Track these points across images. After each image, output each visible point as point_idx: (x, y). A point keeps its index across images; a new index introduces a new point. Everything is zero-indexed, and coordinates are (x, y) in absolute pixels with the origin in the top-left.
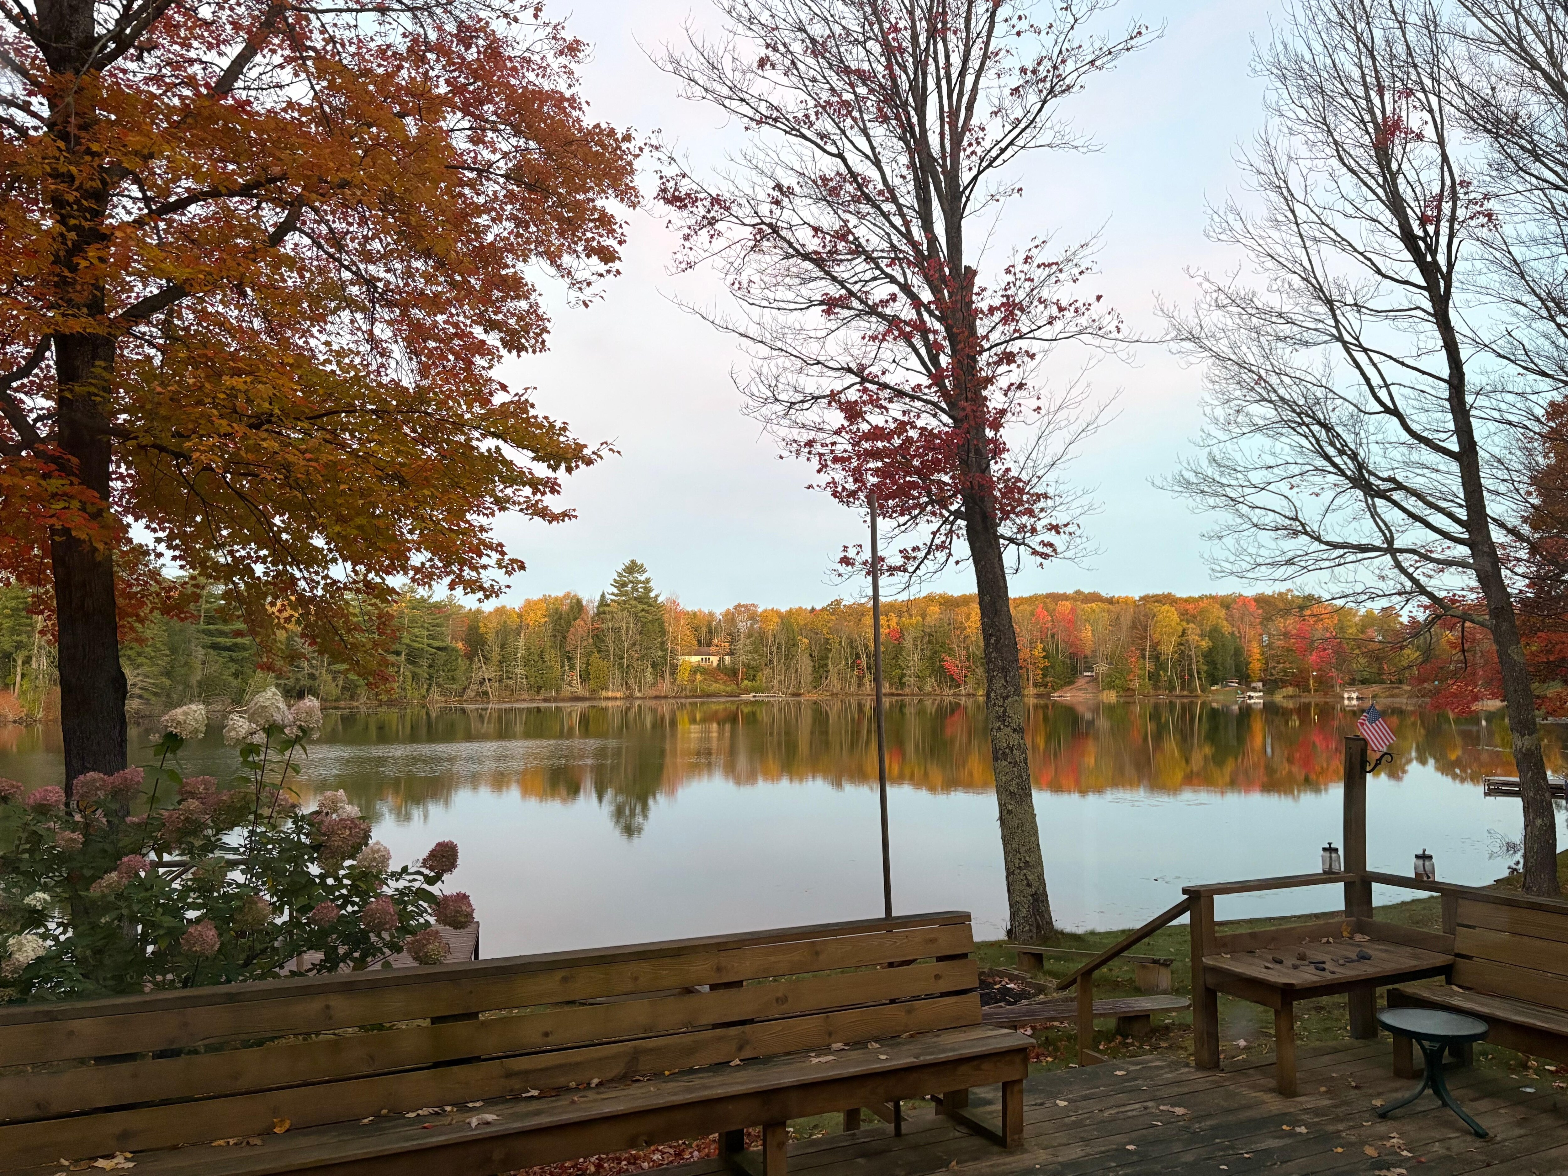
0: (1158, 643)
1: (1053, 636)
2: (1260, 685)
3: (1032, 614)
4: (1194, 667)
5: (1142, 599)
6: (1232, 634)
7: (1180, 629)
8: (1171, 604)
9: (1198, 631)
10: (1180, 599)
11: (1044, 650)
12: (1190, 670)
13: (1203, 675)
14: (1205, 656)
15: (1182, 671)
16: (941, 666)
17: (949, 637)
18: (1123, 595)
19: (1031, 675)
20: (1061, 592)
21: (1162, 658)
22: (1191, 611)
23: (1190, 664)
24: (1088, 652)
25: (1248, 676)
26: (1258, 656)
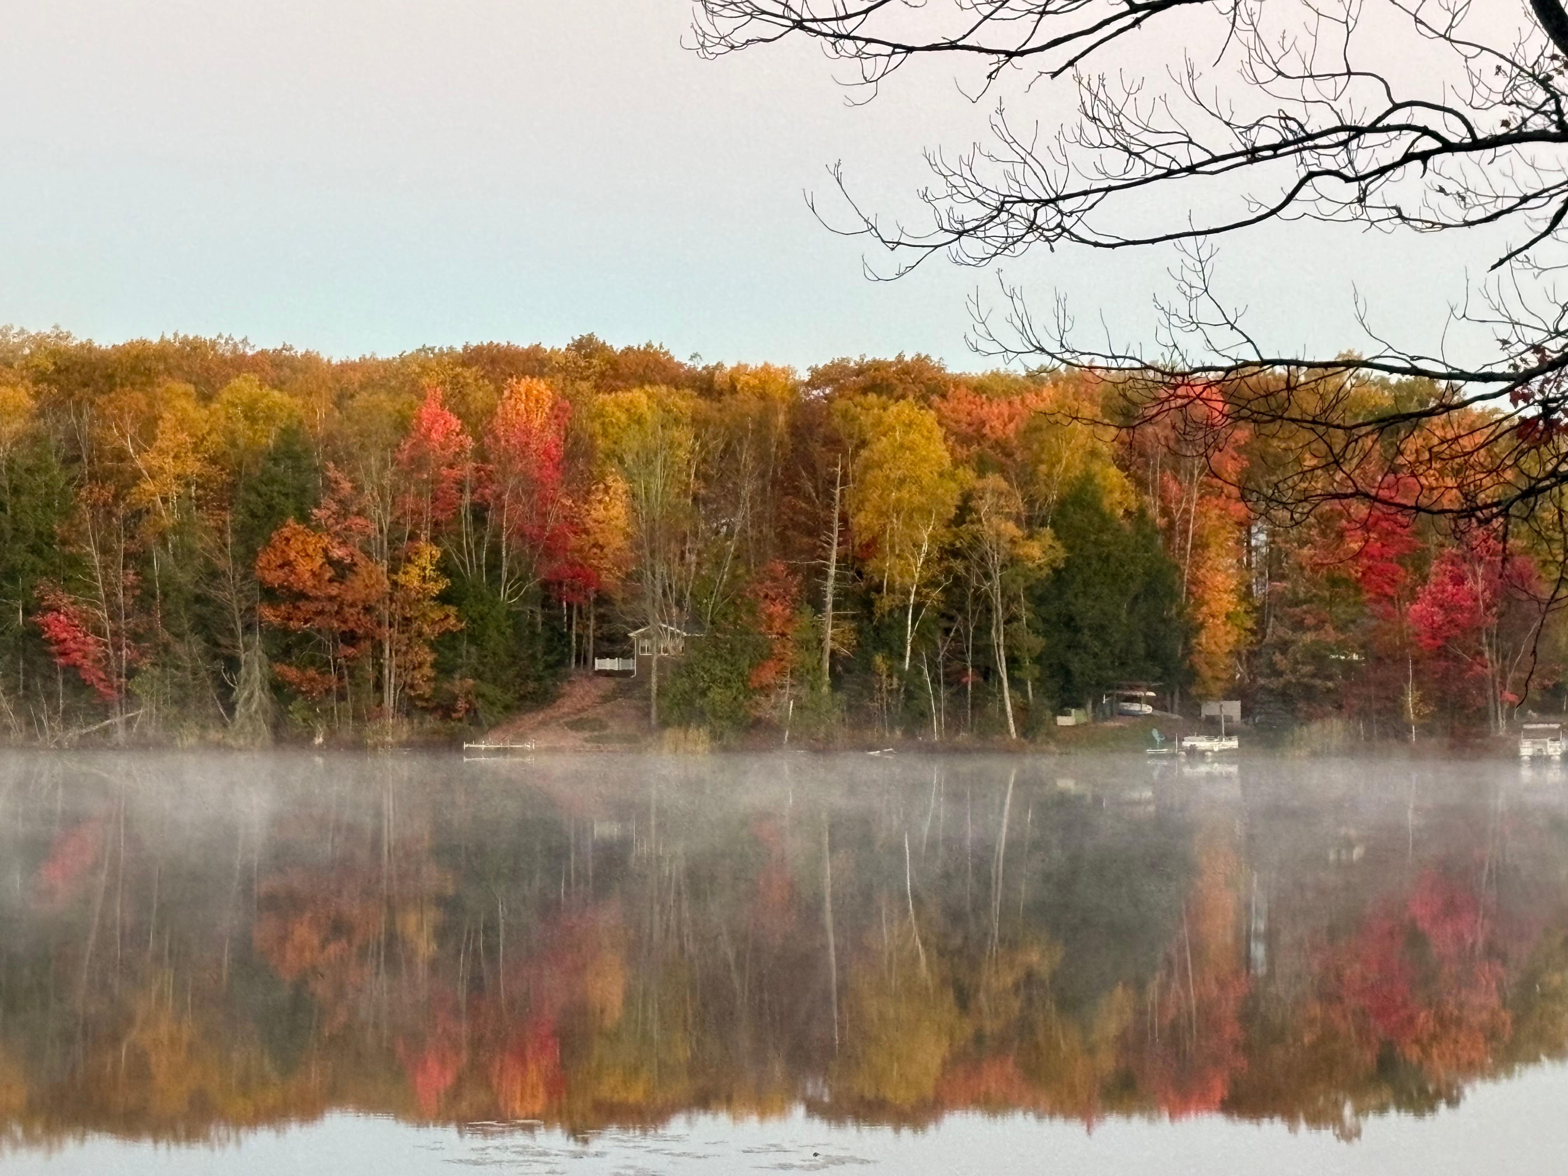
0: (871, 547)
1: (479, 514)
2: (1234, 708)
3: (402, 425)
4: (998, 637)
5: (820, 378)
6: (1139, 516)
7: (952, 500)
8: (924, 399)
9: (1017, 504)
10: (958, 382)
11: (444, 568)
12: (984, 651)
13: (1030, 671)
14: (1038, 600)
15: (957, 654)
16: (34, 633)
17: (67, 513)
18: (755, 362)
19: (389, 662)
20: (523, 343)
21: (885, 602)
22: (996, 428)
23: (983, 629)
24: (609, 579)
25: (1192, 675)
26: (1227, 602)
